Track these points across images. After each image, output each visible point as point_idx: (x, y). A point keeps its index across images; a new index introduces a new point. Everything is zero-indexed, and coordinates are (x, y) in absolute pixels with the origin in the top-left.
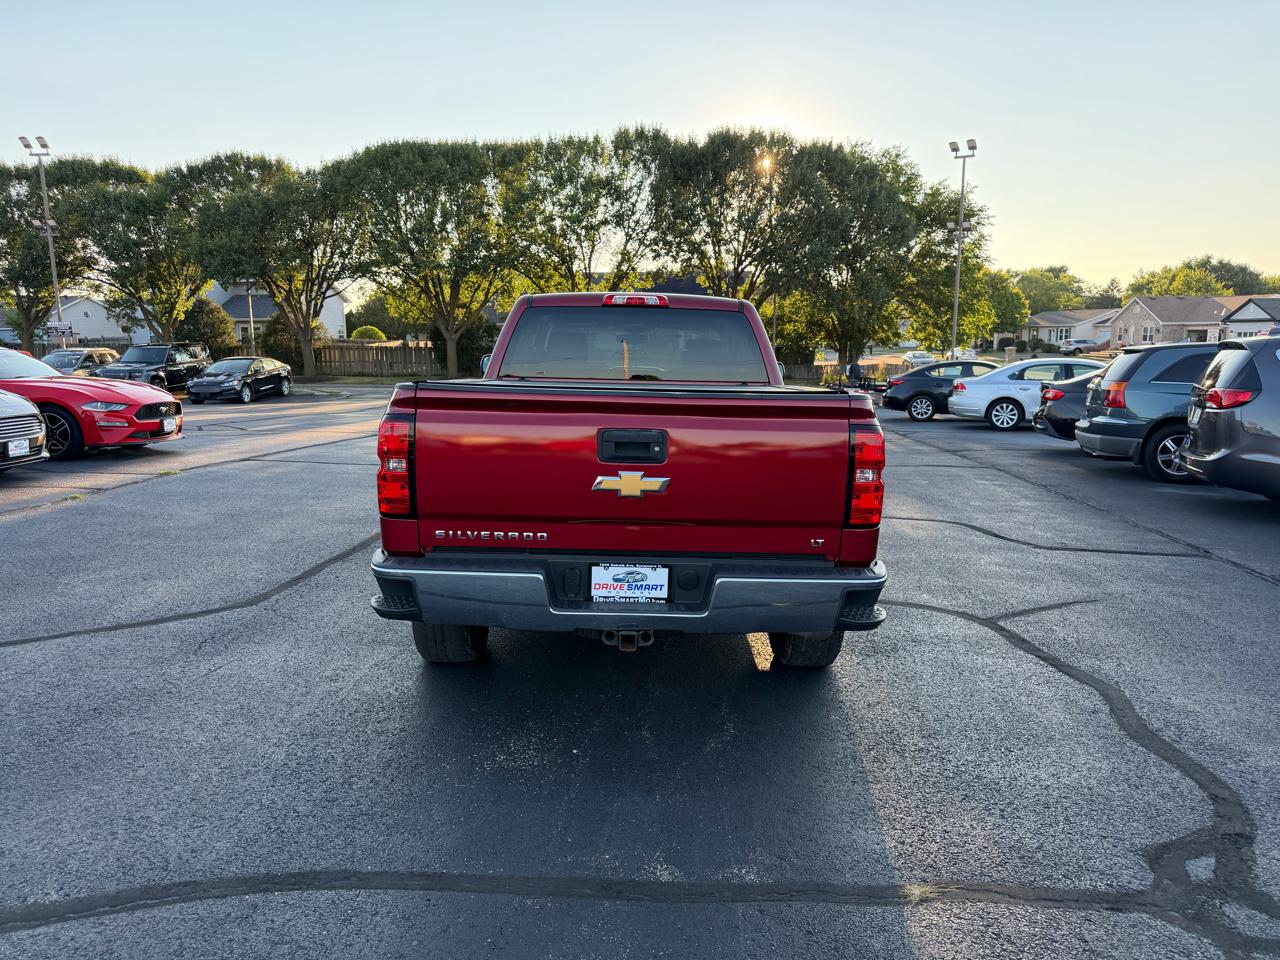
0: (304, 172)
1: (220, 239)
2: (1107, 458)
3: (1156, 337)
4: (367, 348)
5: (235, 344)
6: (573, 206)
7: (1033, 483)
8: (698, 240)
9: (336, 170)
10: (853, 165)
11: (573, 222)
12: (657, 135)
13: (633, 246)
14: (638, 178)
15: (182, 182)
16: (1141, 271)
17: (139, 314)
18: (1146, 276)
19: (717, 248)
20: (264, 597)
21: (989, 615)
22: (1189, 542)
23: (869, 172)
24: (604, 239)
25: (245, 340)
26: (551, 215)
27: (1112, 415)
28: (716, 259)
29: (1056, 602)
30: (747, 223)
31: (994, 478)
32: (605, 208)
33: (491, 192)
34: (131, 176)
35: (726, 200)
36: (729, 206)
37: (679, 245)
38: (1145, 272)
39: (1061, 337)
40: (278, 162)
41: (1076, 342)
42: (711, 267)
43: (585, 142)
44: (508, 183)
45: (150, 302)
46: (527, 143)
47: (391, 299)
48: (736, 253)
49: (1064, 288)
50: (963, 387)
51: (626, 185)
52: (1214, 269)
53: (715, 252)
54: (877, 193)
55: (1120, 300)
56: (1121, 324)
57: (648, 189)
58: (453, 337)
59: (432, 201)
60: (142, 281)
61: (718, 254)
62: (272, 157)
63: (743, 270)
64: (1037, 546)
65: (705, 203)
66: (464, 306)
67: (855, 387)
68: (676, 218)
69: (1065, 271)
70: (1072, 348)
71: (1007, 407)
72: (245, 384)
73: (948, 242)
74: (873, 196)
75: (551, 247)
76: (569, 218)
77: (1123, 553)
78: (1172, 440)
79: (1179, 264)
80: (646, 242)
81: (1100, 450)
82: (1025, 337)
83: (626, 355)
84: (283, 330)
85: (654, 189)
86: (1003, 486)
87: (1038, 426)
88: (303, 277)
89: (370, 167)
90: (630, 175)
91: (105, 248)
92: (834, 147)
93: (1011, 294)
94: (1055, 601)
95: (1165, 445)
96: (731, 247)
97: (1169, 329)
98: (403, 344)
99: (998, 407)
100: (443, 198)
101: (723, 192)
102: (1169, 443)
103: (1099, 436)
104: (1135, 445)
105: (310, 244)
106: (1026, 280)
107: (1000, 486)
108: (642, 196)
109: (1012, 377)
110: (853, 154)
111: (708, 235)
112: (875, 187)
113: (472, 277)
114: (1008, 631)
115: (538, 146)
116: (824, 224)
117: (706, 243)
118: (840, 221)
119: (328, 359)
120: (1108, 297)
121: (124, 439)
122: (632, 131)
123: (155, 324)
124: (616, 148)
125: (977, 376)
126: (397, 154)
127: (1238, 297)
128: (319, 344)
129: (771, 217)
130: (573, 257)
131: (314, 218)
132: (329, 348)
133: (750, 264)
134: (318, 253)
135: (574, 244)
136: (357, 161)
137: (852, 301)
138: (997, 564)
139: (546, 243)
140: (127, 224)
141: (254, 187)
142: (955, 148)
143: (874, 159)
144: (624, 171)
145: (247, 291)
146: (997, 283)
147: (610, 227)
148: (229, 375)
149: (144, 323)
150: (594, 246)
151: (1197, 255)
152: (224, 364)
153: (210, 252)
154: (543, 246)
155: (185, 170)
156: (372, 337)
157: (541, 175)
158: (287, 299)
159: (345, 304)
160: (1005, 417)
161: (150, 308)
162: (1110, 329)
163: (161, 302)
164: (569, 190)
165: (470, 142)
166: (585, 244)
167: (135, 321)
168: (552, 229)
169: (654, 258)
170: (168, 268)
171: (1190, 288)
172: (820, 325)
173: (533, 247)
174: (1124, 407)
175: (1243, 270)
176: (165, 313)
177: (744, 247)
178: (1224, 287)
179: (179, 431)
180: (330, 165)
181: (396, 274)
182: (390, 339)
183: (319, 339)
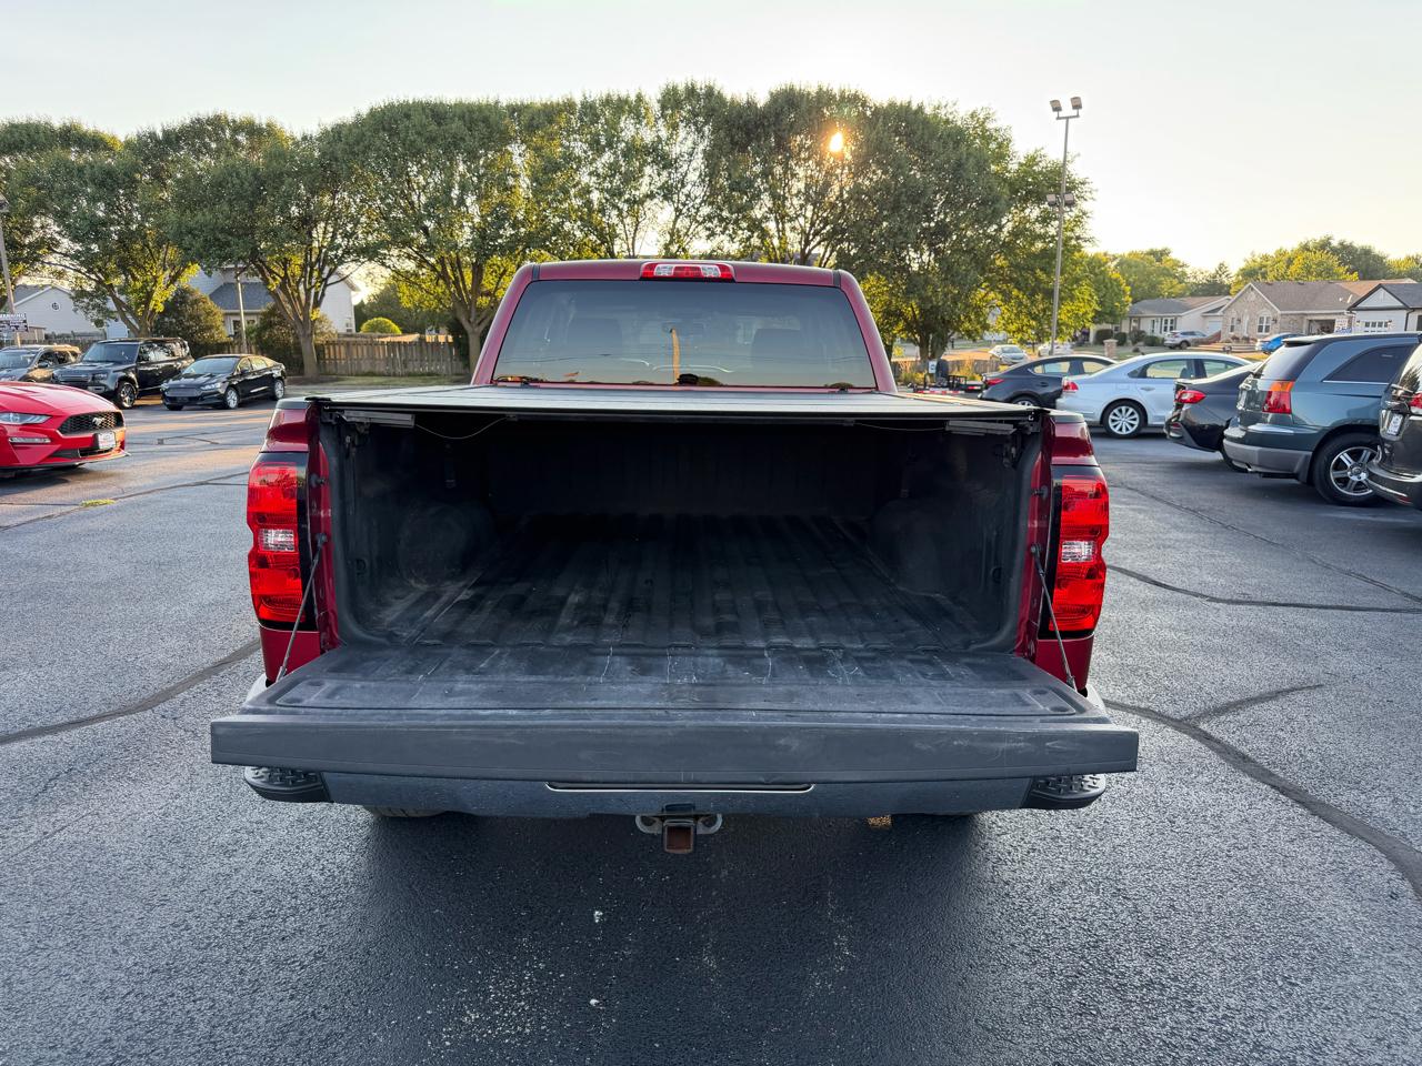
0: (299, 138)
1: (203, 216)
2: (1266, 475)
3: (1273, 327)
4: (377, 344)
5: (225, 339)
6: (613, 176)
7: (1179, 508)
8: (759, 216)
9: (336, 134)
10: (937, 129)
11: (613, 195)
12: (710, 92)
13: (683, 223)
14: (689, 143)
15: (158, 149)
16: (1253, 254)
17: (111, 305)
18: (1259, 260)
19: (780, 226)
20: (166, 695)
21: (1183, 713)
22: (1406, 590)
23: (955, 137)
24: (649, 214)
25: (237, 335)
26: (588, 186)
27: (1274, 423)
28: (780, 238)
29: (1267, 689)
30: (815, 196)
31: (1130, 501)
32: (650, 178)
33: (517, 161)
34: (95, 143)
35: (791, 169)
36: (794, 175)
37: (736, 222)
38: (1257, 254)
39: (1166, 328)
40: (268, 125)
41: (1184, 334)
42: (774, 248)
43: (626, 102)
44: (537, 149)
45: (122, 290)
46: (558, 104)
47: (403, 287)
48: (803, 232)
49: (1167, 273)
50: (1075, 387)
51: (675, 151)
52: (1335, 251)
53: (778, 231)
54: (963, 161)
55: (1230, 287)
56: (1233, 314)
57: (701, 156)
58: (476, 330)
59: (449, 172)
60: (112, 266)
61: (781, 232)
62: (261, 120)
63: (810, 251)
64: (1213, 599)
65: (766, 173)
66: (488, 294)
67: (943, 387)
68: (732, 190)
69: (1167, 254)
70: (1178, 341)
71: (1127, 410)
72: (231, 387)
73: (1045, 219)
74: (959, 165)
75: (587, 223)
76: (608, 191)
77: (1326, 607)
78: (1350, 453)
79: (1296, 246)
80: (698, 218)
81: (1259, 466)
82: (1125, 329)
83: (676, 350)
84: (280, 323)
85: (708, 155)
86: (1145, 511)
87: (1172, 434)
88: (301, 262)
89: (376, 131)
90: (679, 139)
91: (68, 226)
92: (914, 107)
93: (1110, 279)
94: (1265, 688)
95: (1339, 459)
96: (796, 224)
97: (1288, 319)
98: (420, 339)
99: (1116, 411)
100: (462, 168)
101: (788, 159)
102: (1344, 457)
103: (1257, 449)
104: (1301, 460)
105: (308, 222)
106: (1125, 264)
107: (1140, 511)
108: (694, 164)
109: (1132, 375)
110: (935, 116)
111: (771, 211)
112: (962, 153)
113: (496, 259)
114: (1218, 742)
115: (569, 106)
116: (903, 198)
117: (767, 219)
118: (923, 194)
119: (332, 357)
120: (1215, 283)
121: (44, 460)
122: (681, 88)
123: (129, 317)
124: (664, 108)
125: (1090, 373)
126: (407, 116)
127: (1364, 283)
128: (321, 340)
129: (842, 189)
130: (614, 236)
131: (313, 192)
132: (334, 344)
133: (819, 243)
134: (318, 232)
135: (615, 220)
136: (360, 123)
137: (935, 286)
138: (1171, 628)
139: (581, 219)
140: (93, 200)
141: (242, 154)
142: (1056, 107)
143: (959, 123)
144: (672, 134)
145: (236, 277)
146: (1096, 265)
147: (656, 200)
148: (211, 376)
149: (117, 315)
150: (638, 223)
151: (1316, 236)
152: (208, 363)
153: (190, 232)
154: (579, 223)
155: (160, 134)
156: (384, 330)
157: (575, 140)
158: (282, 287)
159: (353, 293)
160: (1124, 422)
161: (123, 298)
162: (1220, 319)
163: (135, 291)
164: (607, 157)
165: (492, 102)
166: (628, 220)
167: (108, 314)
168: (589, 203)
169: (708, 237)
170: (142, 250)
171: (1309, 273)
172: (899, 315)
173: (567, 224)
174: (1290, 412)
175: (1367, 252)
176: (140, 304)
177: (813, 224)
178: (1347, 270)
179: (122, 447)
180: (329, 129)
181: (409, 257)
182: (405, 332)
183: (322, 333)
